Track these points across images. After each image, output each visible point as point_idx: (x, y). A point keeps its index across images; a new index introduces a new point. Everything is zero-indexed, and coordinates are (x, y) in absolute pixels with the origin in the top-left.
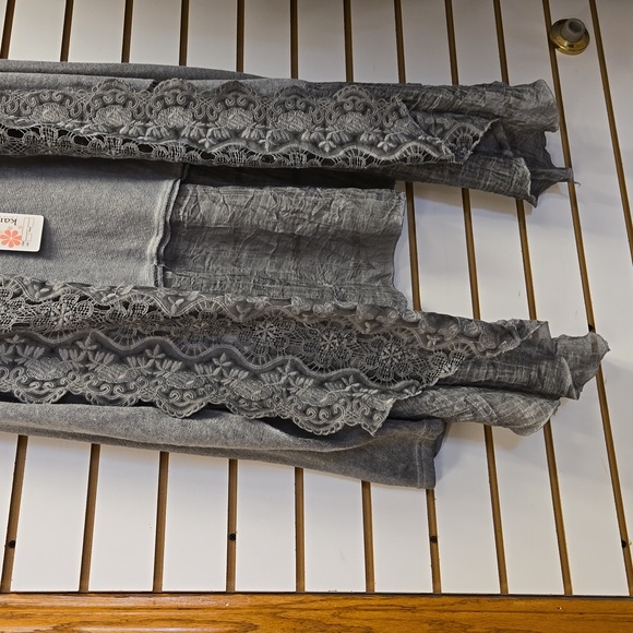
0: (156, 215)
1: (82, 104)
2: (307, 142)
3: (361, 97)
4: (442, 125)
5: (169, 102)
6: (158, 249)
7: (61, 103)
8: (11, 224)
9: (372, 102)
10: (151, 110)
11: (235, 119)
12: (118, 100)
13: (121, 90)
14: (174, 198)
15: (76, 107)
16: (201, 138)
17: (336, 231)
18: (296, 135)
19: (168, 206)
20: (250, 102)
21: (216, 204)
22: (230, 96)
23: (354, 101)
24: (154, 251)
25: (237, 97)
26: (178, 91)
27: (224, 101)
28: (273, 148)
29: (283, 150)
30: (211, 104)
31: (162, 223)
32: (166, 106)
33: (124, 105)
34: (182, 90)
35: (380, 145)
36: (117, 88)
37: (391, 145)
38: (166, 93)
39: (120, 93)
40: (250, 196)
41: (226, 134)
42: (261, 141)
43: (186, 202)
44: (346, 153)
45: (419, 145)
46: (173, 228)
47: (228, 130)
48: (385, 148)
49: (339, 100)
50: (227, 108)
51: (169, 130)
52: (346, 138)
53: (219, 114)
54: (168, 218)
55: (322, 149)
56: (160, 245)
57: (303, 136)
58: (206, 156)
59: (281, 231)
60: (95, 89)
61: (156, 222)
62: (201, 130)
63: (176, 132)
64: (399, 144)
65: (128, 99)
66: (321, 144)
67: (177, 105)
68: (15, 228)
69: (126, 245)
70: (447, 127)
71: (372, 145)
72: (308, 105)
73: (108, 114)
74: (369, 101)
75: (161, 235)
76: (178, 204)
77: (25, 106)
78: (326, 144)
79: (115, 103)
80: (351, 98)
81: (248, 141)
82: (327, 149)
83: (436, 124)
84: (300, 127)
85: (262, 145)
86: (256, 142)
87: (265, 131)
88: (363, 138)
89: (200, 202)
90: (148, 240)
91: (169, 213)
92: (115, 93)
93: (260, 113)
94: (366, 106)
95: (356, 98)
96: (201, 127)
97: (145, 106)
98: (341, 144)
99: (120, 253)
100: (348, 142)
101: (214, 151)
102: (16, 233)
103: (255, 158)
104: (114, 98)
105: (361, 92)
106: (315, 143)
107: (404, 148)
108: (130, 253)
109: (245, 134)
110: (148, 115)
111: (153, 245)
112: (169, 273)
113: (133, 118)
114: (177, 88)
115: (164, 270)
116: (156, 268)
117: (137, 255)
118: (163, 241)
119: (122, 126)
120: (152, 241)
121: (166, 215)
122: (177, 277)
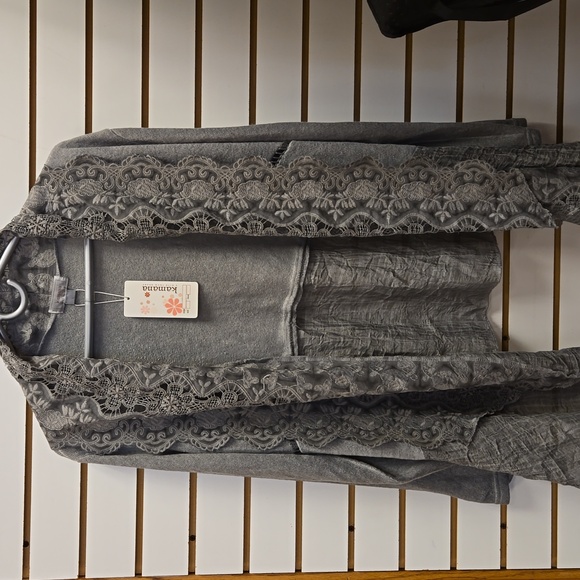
0: (291, 281)
1: (225, 180)
2: (425, 212)
3: (482, 169)
4: (555, 185)
5: (301, 175)
6: (292, 307)
7: (207, 179)
8: (172, 292)
9: (492, 175)
10: (286, 184)
11: (364, 190)
12: (257, 176)
13: (260, 166)
14: (306, 265)
15: (220, 183)
16: (330, 208)
17: (444, 284)
18: (415, 204)
19: (301, 273)
20: (377, 173)
21: (340, 272)
22: (358, 169)
23: (474, 173)
24: (289, 308)
25: (364, 169)
26: (311, 167)
27: (352, 173)
28: (394, 219)
29: (402, 221)
30: (341, 176)
31: (296, 287)
32: (299, 180)
33: (263, 180)
34: (314, 165)
35: (492, 215)
36: (256, 164)
37: (502, 217)
38: (300, 168)
39: (258, 169)
40: (369, 258)
41: (352, 204)
42: (383, 212)
43: (316, 267)
44: (459, 224)
45: (527, 218)
46: (304, 290)
47: (355, 201)
48: (496, 220)
49: (460, 170)
50: (355, 179)
51: (302, 202)
52: (461, 208)
53: (347, 185)
54: (302, 284)
55: (438, 218)
56: (294, 304)
57: (422, 206)
58: (335, 231)
59: (396, 286)
60: (236, 165)
61: (291, 286)
62: (331, 202)
63: (308, 204)
64: (509, 215)
65: (266, 175)
66: (437, 214)
67: (309, 178)
68: (176, 296)
69: (265, 303)
70: (559, 187)
71: (485, 215)
72: (430, 175)
73: (248, 188)
74: (489, 173)
75: (294, 295)
76: (309, 270)
77: (176, 183)
78: (443, 215)
79: (254, 178)
80: (472, 169)
81: (371, 211)
82: (442, 219)
83: (549, 184)
84: (420, 195)
85: (384, 216)
86: (379, 212)
87: (388, 200)
88: (477, 208)
89: (328, 266)
90: (283, 299)
91: (303, 279)
92: (254, 169)
93: (385, 183)
94: (486, 177)
95: (476, 170)
96: (330, 198)
97: (281, 180)
98: (456, 214)
99: (261, 310)
100: (463, 212)
101: (342, 225)
102: (177, 301)
103: (378, 232)
104: (253, 174)
105: (482, 165)
106: (431, 213)
107: (514, 221)
108: (269, 309)
109: (370, 204)
110: (284, 187)
111: (288, 303)
112: (302, 332)
113: (270, 191)
114: (310, 164)
115: (298, 330)
116: (291, 328)
117: (274, 310)
118: (295, 299)
119: (261, 200)
120: (287, 299)
121: (300, 281)
122: (308, 336)
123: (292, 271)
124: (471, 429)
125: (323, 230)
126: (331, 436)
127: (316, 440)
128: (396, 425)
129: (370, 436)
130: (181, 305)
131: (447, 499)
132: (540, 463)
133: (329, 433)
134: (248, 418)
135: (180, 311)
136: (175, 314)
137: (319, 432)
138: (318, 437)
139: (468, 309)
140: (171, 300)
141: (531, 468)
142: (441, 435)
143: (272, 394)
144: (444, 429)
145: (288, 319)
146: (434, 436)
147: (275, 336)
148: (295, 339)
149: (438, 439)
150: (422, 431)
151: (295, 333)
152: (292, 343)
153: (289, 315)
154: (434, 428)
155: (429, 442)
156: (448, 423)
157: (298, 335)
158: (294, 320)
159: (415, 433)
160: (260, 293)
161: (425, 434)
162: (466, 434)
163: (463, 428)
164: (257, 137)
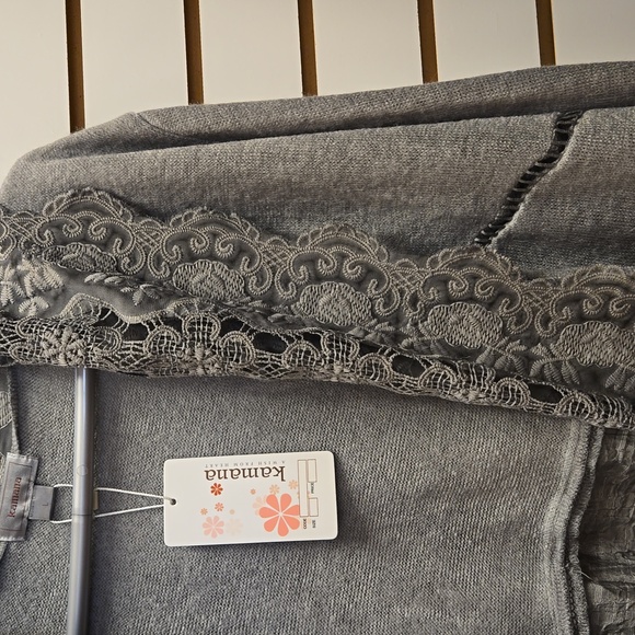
8: (273, 480)
56: (573, 513)
68: (284, 488)
102: (286, 499)
130: (297, 509)
135: (295, 525)
136: (283, 531)
140: (271, 499)
160: (489, 489)
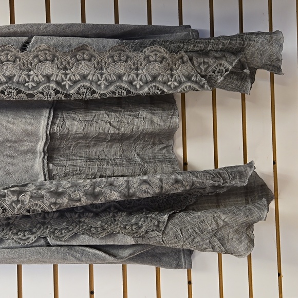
0: (41, 130)
2: (126, 82)
3: (160, 52)
4: (208, 63)
5: (41, 58)
6: (44, 149)
9: (167, 56)
10: (31, 64)
11: (84, 68)
12: (10, 58)
13: (11, 51)
14: (51, 120)
16: (63, 81)
17: (143, 130)
18: (120, 77)
19: (47, 125)
20: (92, 56)
21: (74, 124)
22: (79, 53)
23: (156, 55)
24: (42, 150)
25: (84, 53)
26: (47, 52)
27: (76, 56)
28: (107, 87)
29: (112, 88)
30: (68, 58)
31: (45, 135)
32: (40, 61)
33: (14, 62)
34: (49, 51)
35: (169, 83)
36: (8, 50)
37: (176, 84)
38: (39, 53)
39: (10, 54)
40: (94, 114)
41: (78, 77)
42: (99, 83)
43: (58, 121)
44: (149, 89)
45: (192, 85)
46: (51, 137)
47: (79, 75)
48: (172, 86)
49: (147, 53)
50: (78, 61)
51: (43, 76)
52: (149, 79)
53: (73, 65)
54: (48, 132)
55: (135, 86)
57: (124, 78)
58: (67, 95)
59: (112, 132)
61: (41, 134)
62: (63, 76)
63: (48, 78)
64: (180, 83)
65: (16, 58)
66: (134, 83)
67: (47, 60)
69: (25, 146)
70: (210, 64)
71: (165, 83)
72: (128, 57)
73: (5, 67)
74: (165, 55)
75: (44, 140)
76: (53, 123)
78: (138, 83)
79: (8, 61)
80: (154, 53)
81: (91, 82)
82: (138, 86)
83: (204, 62)
84: (123, 71)
85: (100, 85)
86: (96, 83)
87: (102, 74)
88: (160, 78)
89: (66, 121)
90: (37, 143)
91: (49, 129)
92: (7, 54)
93: (98, 63)
94: (164, 58)
95: (157, 53)
96: (63, 74)
97: (27, 61)
98: (147, 83)
99: (22, 151)
100: (151, 81)
101: (72, 91)
103: (96, 95)
104: (7, 57)
105: (160, 50)
106: (131, 83)
107: (183, 87)
108: (28, 151)
109: (90, 77)
110: (30, 67)
111: (40, 146)
112: (51, 165)
113: (20, 69)
114: (46, 50)
115: (48, 163)
116: (43, 163)
117: (32, 151)
118: (46, 143)
119: (15, 76)
120: (40, 143)
121: (47, 131)
122: (55, 168)
123: (41, 123)
124: (164, 222)
125: (59, 95)
126: (71, 232)
127: (61, 236)
128: (116, 223)
129: (97, 231)
131: (153, 268)
132: (208, 241)
133: (70, 231)
134: (14, 225)
137: (63, 231)
138: (62, 234)
139: (161, 146)
141: (203, 245)
142: (144, 227)
143: (27, 207)
144: (146, 222)
145: (42, 157)
146: (140, 228)
147: (32, 168)
148: (46, 170)
149: (142, 230)
150: (132, 225)
151: (46, 165)
152: (44, 172)
153: (42, 154)
154: (140, 223)
155: (136, 232)
156: (149, 219)
157: (48, 167)
158: (46, 157)
159: (127, 227)
161: (134, 227)
162: (161, 225)
163: (159, 222)
164: (10, 33)
